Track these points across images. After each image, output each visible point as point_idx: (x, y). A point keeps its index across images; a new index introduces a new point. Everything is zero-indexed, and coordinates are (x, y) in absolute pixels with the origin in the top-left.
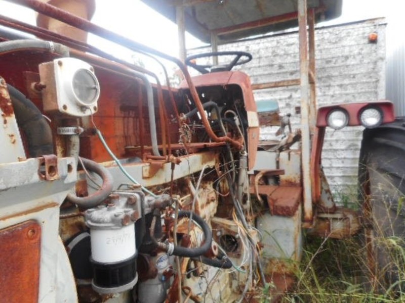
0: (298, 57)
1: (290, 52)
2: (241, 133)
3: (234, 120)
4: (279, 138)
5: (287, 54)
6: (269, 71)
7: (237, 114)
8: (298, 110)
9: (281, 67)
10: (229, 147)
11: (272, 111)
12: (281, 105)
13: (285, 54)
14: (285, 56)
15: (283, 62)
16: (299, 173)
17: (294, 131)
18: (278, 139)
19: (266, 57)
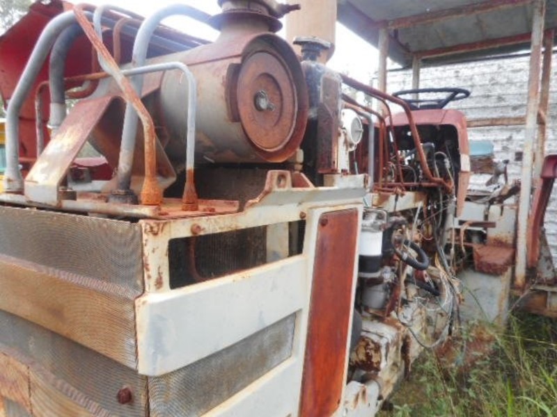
0: (526, 86)
1: (516, 81)
2: (451, 177)
3: (445, 163)
4: (490, 189)
5: (510, 83)
6: (484, 103)
7: (448, 157)
8: (519, 156)
9: (500, 98)
11: (484, 156)
12: (497, 148)
13: (507, 83)
14: (508, 85)
15: (504, 92)
16: (512, 232)
17: (511, 183)
18: (488, 190)
19: (481, 86)
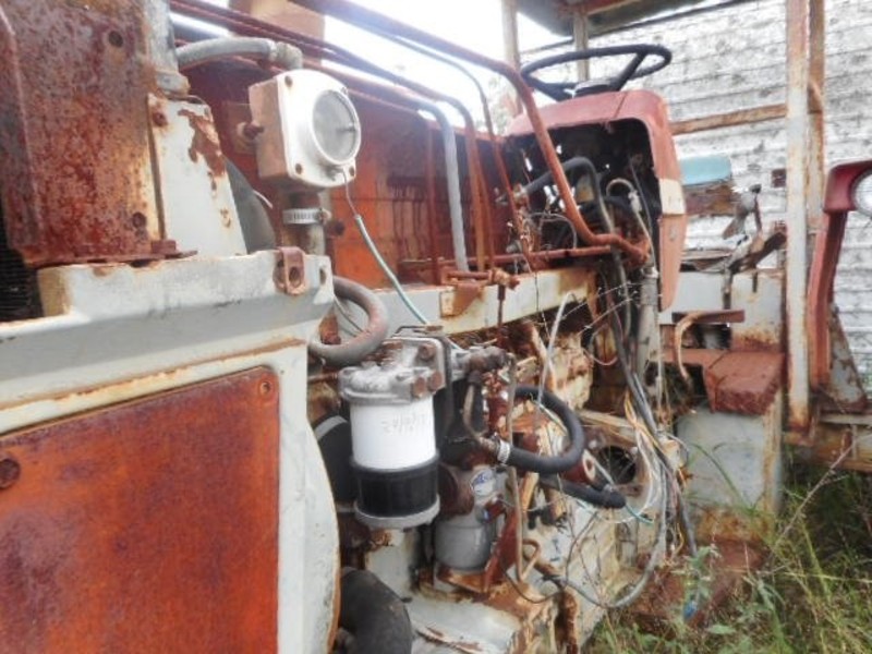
0: (782, 51)
1: (763, 42)
2: (645, 231)
3: (629, 202)
4: (731, 242)
5: (752, 47)
6: (710, 89)
7: (635, 187)
8: (779, 177)
9: (738, 78)
10: (618, 258)
11: (715, 183)
12: (738, 168)
13: (749, 48)
14: (749, 53)
15: (743, 67)
16: (778, 321)
17: (767, 229)
18: (728, 246)
19: (702, 59)
